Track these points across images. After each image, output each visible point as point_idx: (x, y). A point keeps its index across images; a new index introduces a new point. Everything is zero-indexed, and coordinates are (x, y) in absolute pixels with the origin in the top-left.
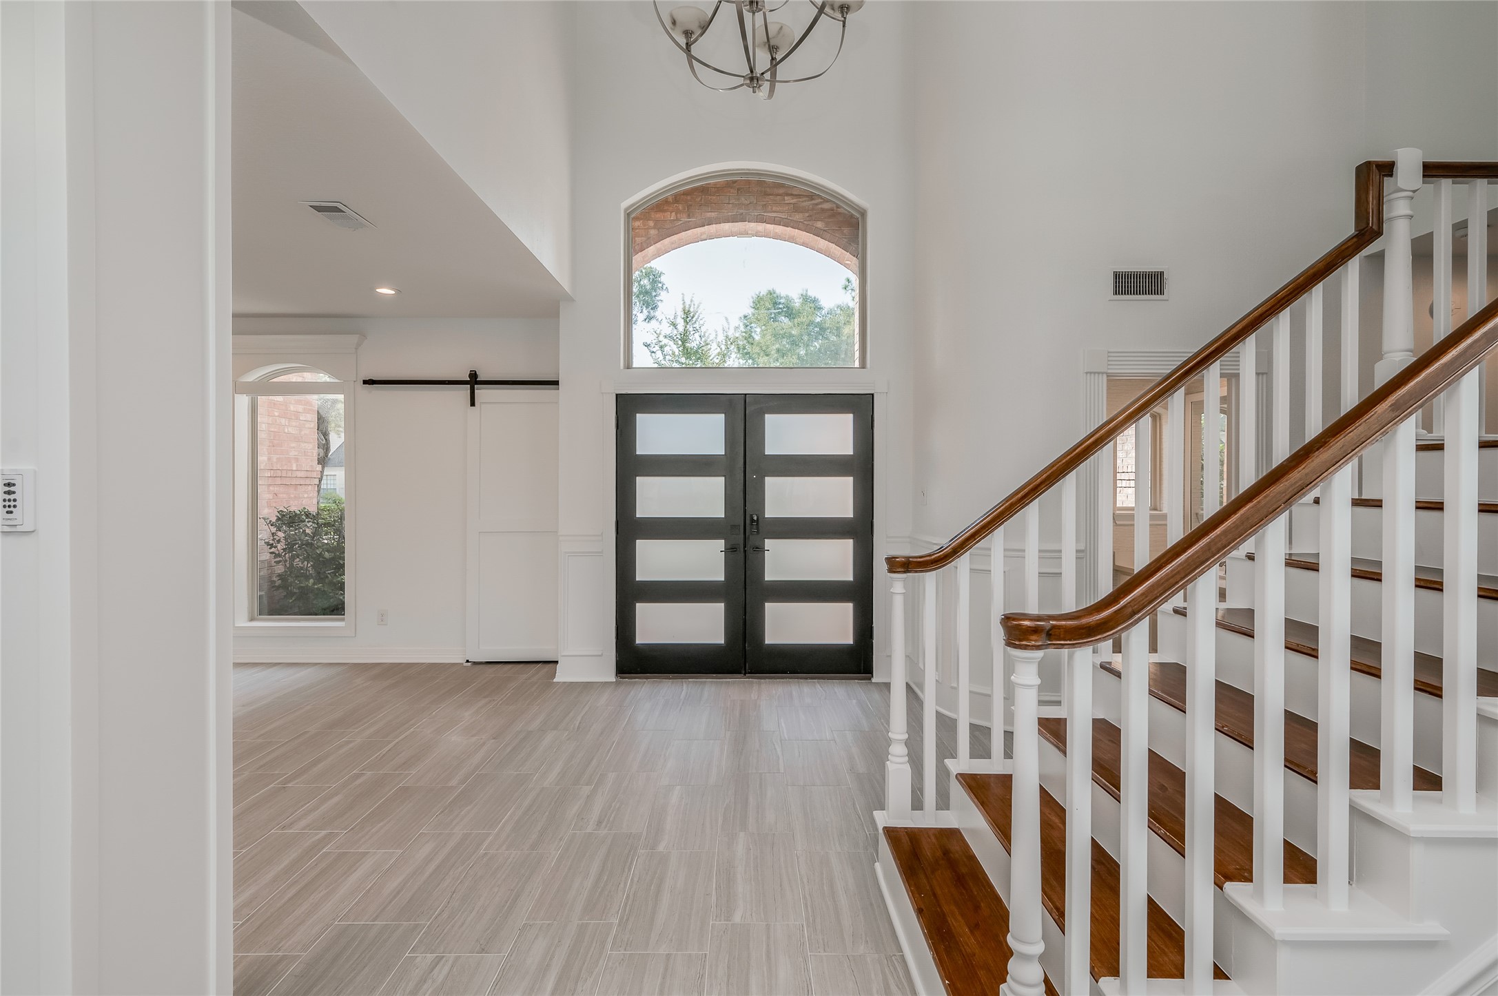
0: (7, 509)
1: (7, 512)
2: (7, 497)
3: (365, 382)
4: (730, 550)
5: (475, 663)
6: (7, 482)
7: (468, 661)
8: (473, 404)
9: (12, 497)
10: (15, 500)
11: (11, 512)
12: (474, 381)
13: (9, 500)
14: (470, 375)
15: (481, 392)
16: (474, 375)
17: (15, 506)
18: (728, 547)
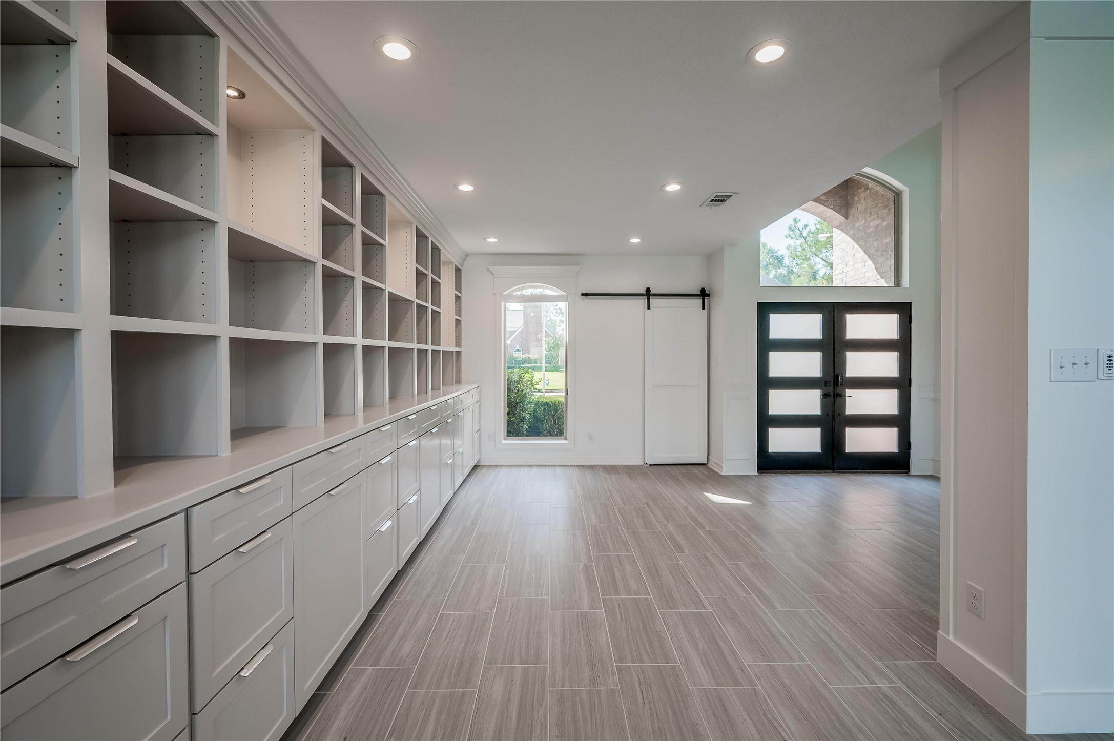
0: (1109, 368)
1: (1109, 370)
2: (1109, 362)
3: (583, 295)
4: (825, 395)
5: (650, 465)
6: (1109, 355)
7: (646, 464)
8: (649, 308)
9: (1111, 362)
10: (1112, 364)
11: (1111, 370)
12: (648, 294)
13: (1110, 364)
14: (646, 291)
15: (653, 301)
16: (648, 290)
17: (1112, 367)
18: (824, 394)
